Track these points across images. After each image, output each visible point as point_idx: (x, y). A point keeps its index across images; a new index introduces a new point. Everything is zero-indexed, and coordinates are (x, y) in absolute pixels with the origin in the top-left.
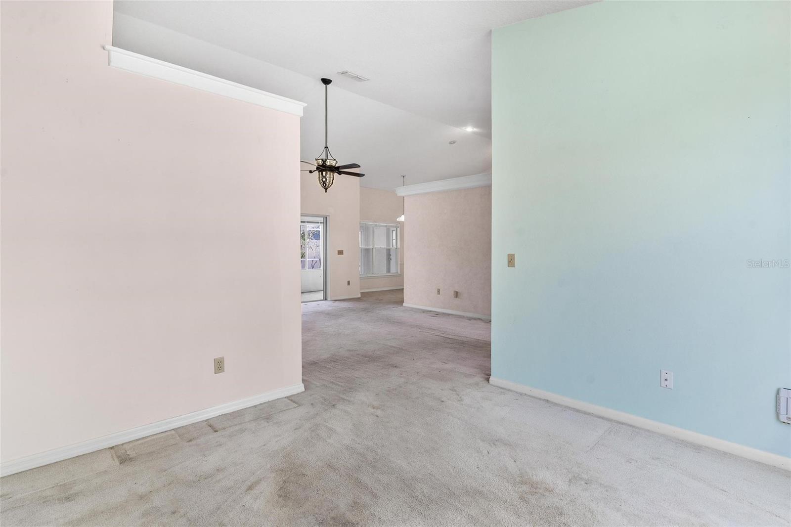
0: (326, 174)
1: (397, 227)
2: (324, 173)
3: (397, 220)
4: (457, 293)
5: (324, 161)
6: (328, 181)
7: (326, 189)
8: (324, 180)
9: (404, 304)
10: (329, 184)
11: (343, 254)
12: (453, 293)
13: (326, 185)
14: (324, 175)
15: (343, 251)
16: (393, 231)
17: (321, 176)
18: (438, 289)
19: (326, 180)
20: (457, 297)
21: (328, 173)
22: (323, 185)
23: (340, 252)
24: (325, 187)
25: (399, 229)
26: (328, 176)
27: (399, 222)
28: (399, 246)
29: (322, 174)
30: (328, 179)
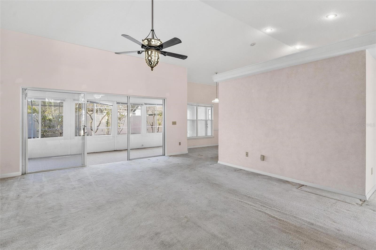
0: (151, 53)
1: (212, 107)
2: (150, 52)
3: (213, 102)
4: (264, 156)
5: (149, 41)
6: (153, 60)
7: (152, 67)
8: (150, 58)
9: (219, 162)
10: (154, 63)
11: (176, 124)
12: (260, 156)
13: (151, 63)
14: (149, 54)
15: (176, 122)
16: (209, 110)
17: (147, 54)
18: (246, 153)
19: (151, 58)
20: (264, 160)
21: (153, 52)
22: (149, 63)
23: (174, 123)
24: (151, 65)
25: (213, 108)
26: (153, 54)
27: (214, 104)
28: (213, 119)
29: (148, 53)
30: (153, 57)
